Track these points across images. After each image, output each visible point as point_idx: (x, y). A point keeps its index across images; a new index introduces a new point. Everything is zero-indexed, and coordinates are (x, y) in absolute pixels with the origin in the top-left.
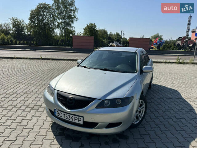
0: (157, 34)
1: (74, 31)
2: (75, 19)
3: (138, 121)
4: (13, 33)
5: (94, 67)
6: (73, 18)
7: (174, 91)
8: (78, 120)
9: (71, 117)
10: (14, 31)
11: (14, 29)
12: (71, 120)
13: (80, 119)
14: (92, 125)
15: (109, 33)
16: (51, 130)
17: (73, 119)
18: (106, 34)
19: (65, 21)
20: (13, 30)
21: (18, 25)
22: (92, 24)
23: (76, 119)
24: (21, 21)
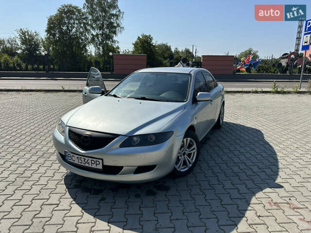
0: (250, 49)
1: (118, 48)
2: (119, 28)
3: (187, 169)
4: (22, 53)
5: (128, 96)
6: (115, 27)
7: (254, 131)
8: (96, 164)
9: (86, 161)
10: (24, 51)
11: (24, 47)
12: (87, 165)
13: (98, 163)
14: (116, 170)
15: (173, 50)
16: (63, 182)
17: (89, 163)
18: (168, 52)
19: (102, 32)
20: (21, 49)
21: (30, 41)
22: (146, 36)
23: (93, 162)
24: (34, 34)
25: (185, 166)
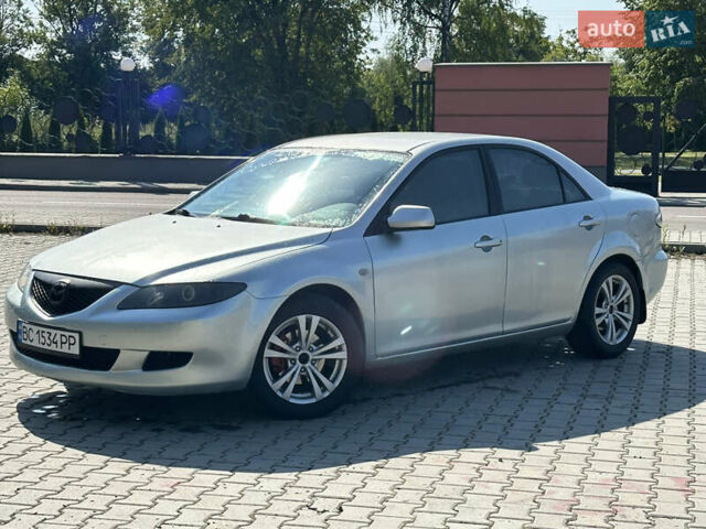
8: (70, 344)
9: (52, 338)
12: (53, 347)
13: (72, 341)
17: (56, 343)
23: (64, 340)
25: (309, 394)
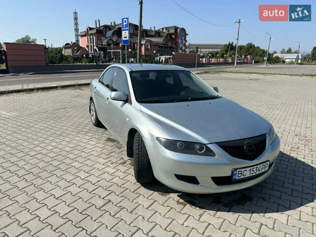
0: (27, 36)
8: (265, 167)
12: (257, 173)
